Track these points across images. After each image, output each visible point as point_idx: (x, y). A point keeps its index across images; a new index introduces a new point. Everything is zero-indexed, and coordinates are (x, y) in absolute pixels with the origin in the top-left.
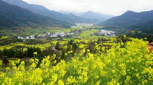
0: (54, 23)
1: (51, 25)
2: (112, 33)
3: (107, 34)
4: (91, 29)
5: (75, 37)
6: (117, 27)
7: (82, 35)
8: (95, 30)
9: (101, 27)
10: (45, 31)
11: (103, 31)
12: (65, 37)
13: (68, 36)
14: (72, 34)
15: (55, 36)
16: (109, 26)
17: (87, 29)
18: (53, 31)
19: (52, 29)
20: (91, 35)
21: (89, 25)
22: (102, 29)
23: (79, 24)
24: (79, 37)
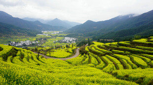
0: (19, 31)
1: (15, 34)
2: (73, 40)
3: (69, 41)
4: (56, 36)
5: (40, 45)
6: (79, 34)
7: (47, 43)
8: (60, 38)
9: (65, 35)
10: (9, 40)
11: (67, 38)
12: (30, 45)
13: (33, 45)
14: (37, 42)
15: (20, 44)
16: (74, 33)
17: (52, 37)
18: (18, 40)
19: (17, 38)
20: (55, 43)
21: (56, 33)
22: (66, 36)
23: (46, 32)
24: (43, 45)
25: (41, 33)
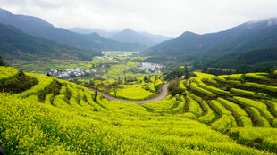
0: (63, 52)
1: (58, 56)
2: (157, 69)
3: (150, 70)
4: (127, 60)
5: (99, 76)
6: (169, 58)
7: (110, 72)
8: (133, 63)
9: (142, 59)
10: (48, 66)
11: (146, 65)
12: (82, 76)
13: (87, 75)
14: (94, 71)
15: (66, 74)
16: (158, 56)
17: (120, 62)
18: (62, 66)
19: (60, 64)
20: (124, 72)
21: (126, 54)
22: (144, 61)
23: (109, 53)
24: (104, 77)
25: (101, 55)
